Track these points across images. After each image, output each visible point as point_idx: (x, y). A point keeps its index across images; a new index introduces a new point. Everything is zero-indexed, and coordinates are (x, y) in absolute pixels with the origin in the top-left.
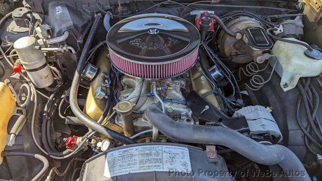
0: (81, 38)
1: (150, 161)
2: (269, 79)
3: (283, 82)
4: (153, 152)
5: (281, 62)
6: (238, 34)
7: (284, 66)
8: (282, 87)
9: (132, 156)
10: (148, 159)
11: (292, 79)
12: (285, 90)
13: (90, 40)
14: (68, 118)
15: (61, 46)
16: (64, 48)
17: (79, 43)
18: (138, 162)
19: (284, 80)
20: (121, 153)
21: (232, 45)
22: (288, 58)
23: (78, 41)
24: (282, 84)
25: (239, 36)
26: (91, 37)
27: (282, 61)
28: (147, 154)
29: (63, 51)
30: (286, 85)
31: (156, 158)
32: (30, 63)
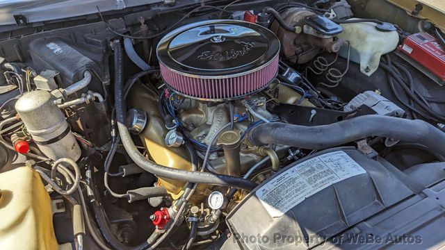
0: (106, 77)
1: (319, 176)
2: (347, 68)
3: (363, 67)
4: (314, 166)
5: (353, 45)
6: (297, 27)
7: (359, 49)
8: (364, 72)
9: (294, 180)
10: (316, 175)
11: (372, 60)
12: (369, 74)
13: (120, 77)
14: (132, 193)
15: (83, 95)
16: (89, 97)
17: (105, 84)
18: (306, 183)
19: (364, 64)
20: (276, 183)
21: (292, 42)
22: (362, 38)
23: (103, 83)
24: (362, 70)
25: (298, 30)
26: (120, 72)
27: (355, 44)
28: (309, 171)
29: (88, 102)
30: (367, 69)
31: (323, 171)
32: (49, 129)
